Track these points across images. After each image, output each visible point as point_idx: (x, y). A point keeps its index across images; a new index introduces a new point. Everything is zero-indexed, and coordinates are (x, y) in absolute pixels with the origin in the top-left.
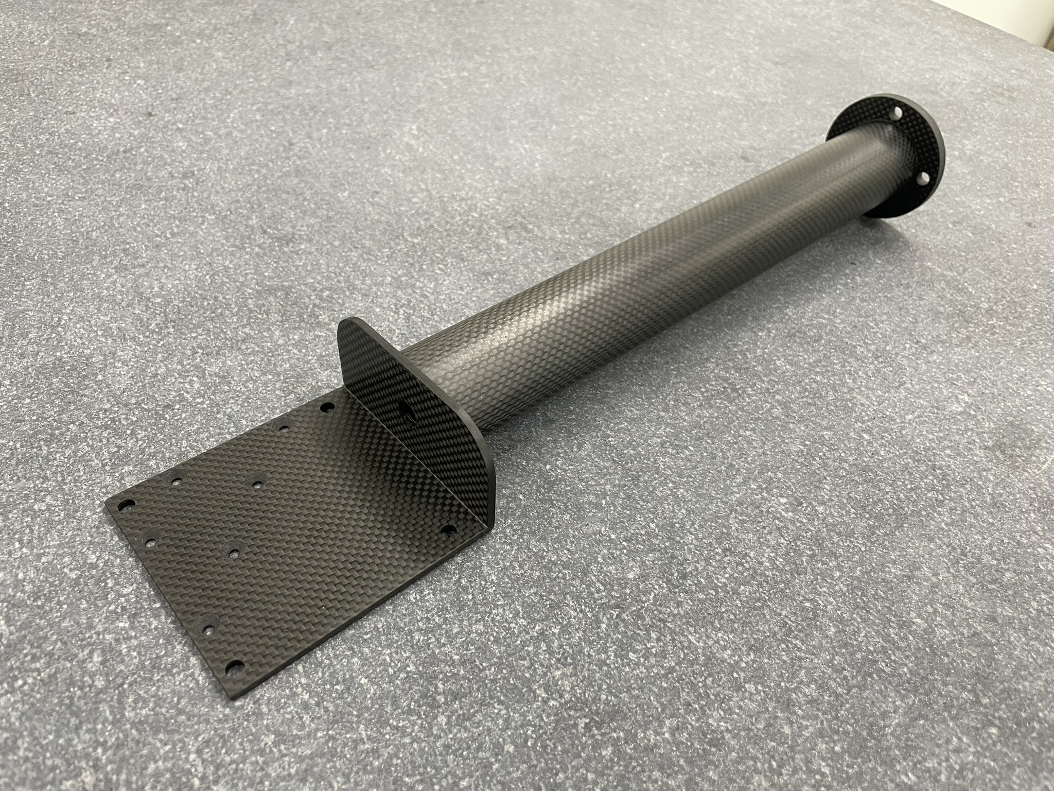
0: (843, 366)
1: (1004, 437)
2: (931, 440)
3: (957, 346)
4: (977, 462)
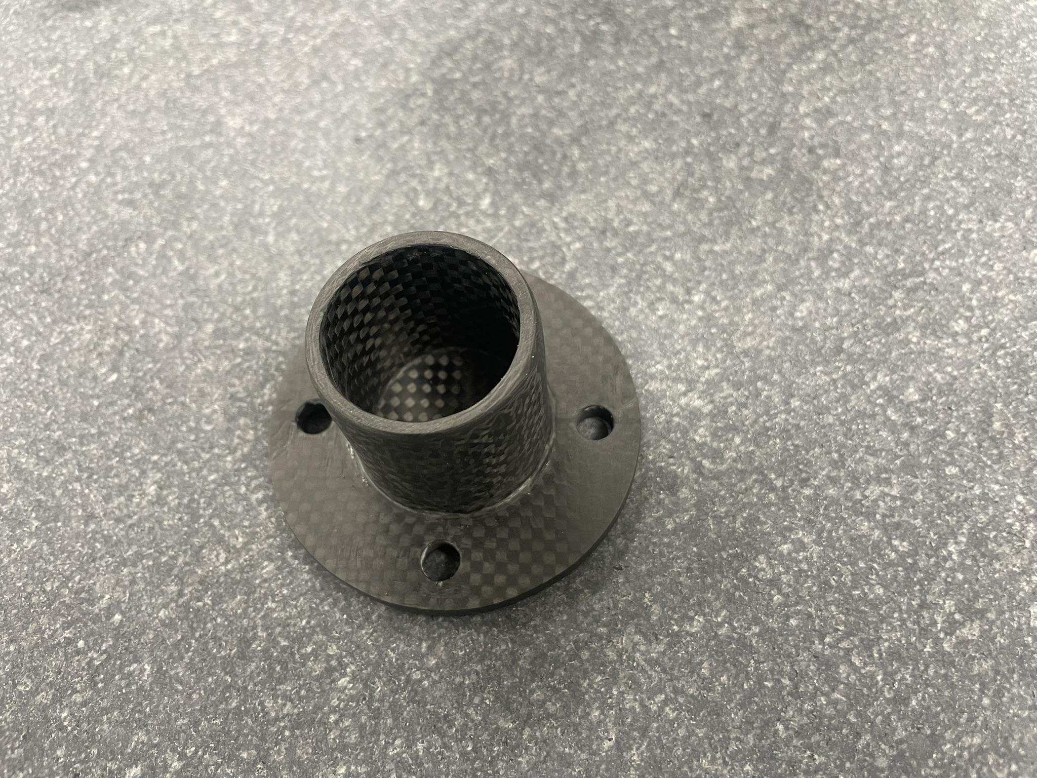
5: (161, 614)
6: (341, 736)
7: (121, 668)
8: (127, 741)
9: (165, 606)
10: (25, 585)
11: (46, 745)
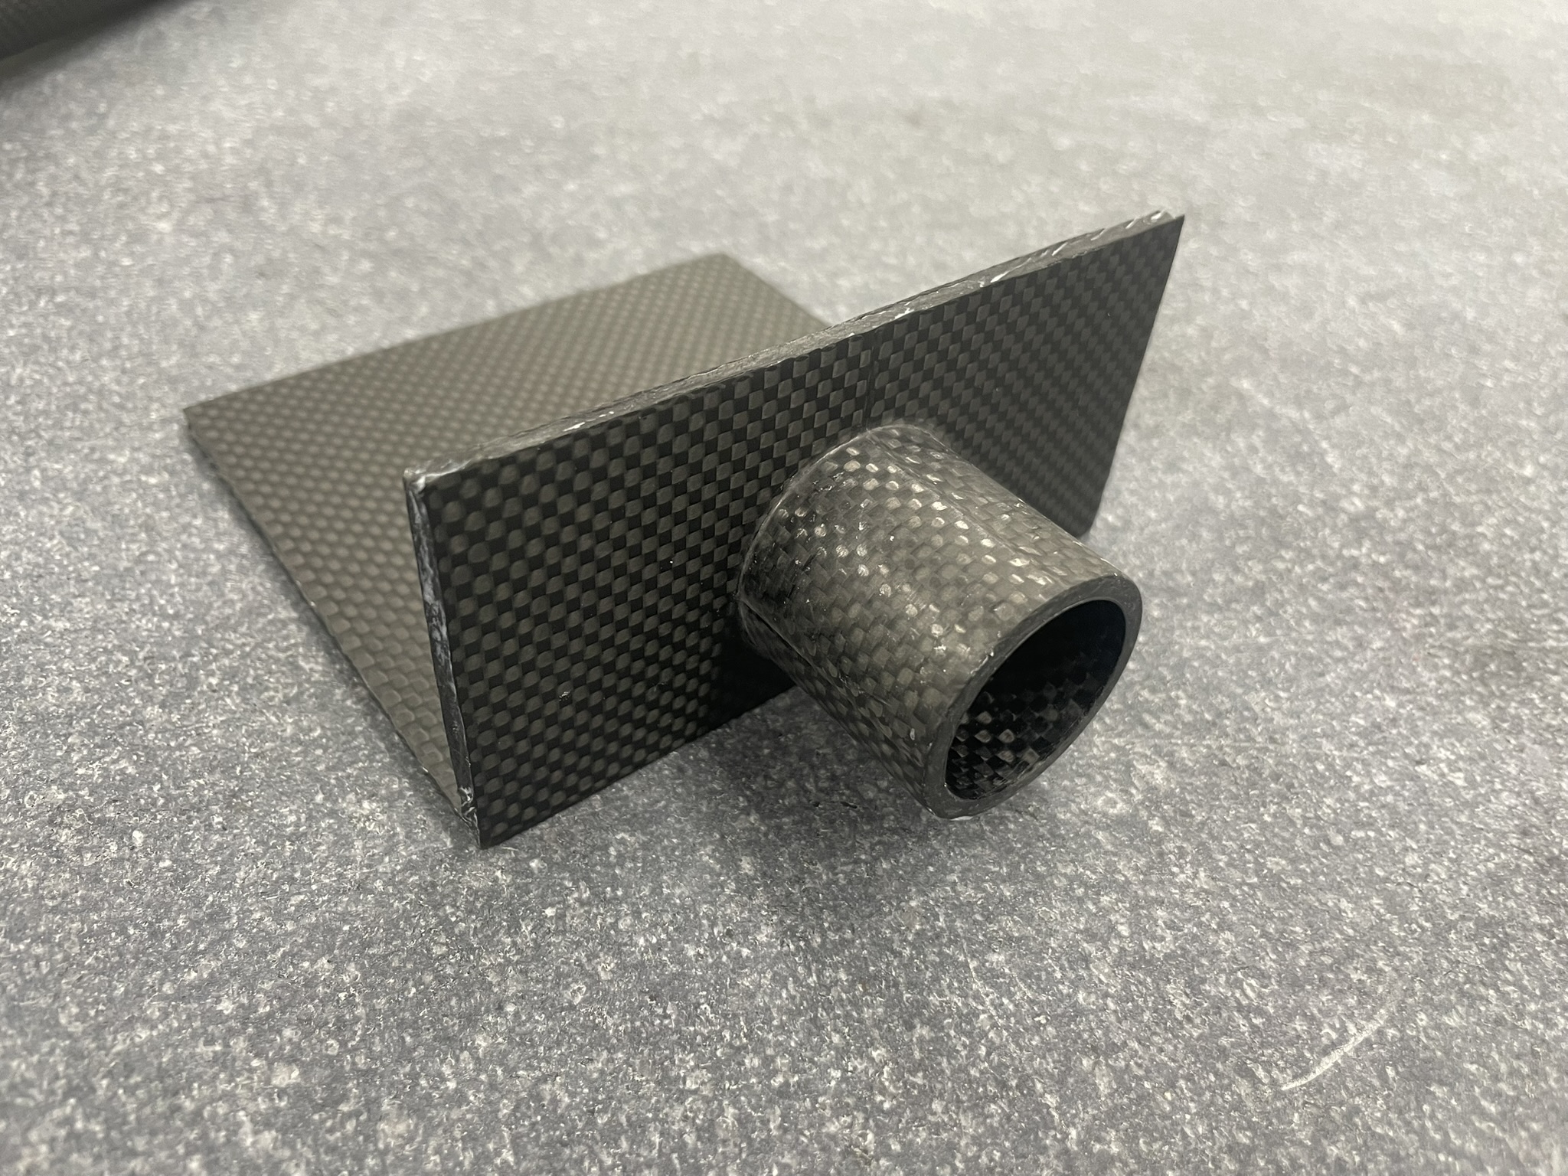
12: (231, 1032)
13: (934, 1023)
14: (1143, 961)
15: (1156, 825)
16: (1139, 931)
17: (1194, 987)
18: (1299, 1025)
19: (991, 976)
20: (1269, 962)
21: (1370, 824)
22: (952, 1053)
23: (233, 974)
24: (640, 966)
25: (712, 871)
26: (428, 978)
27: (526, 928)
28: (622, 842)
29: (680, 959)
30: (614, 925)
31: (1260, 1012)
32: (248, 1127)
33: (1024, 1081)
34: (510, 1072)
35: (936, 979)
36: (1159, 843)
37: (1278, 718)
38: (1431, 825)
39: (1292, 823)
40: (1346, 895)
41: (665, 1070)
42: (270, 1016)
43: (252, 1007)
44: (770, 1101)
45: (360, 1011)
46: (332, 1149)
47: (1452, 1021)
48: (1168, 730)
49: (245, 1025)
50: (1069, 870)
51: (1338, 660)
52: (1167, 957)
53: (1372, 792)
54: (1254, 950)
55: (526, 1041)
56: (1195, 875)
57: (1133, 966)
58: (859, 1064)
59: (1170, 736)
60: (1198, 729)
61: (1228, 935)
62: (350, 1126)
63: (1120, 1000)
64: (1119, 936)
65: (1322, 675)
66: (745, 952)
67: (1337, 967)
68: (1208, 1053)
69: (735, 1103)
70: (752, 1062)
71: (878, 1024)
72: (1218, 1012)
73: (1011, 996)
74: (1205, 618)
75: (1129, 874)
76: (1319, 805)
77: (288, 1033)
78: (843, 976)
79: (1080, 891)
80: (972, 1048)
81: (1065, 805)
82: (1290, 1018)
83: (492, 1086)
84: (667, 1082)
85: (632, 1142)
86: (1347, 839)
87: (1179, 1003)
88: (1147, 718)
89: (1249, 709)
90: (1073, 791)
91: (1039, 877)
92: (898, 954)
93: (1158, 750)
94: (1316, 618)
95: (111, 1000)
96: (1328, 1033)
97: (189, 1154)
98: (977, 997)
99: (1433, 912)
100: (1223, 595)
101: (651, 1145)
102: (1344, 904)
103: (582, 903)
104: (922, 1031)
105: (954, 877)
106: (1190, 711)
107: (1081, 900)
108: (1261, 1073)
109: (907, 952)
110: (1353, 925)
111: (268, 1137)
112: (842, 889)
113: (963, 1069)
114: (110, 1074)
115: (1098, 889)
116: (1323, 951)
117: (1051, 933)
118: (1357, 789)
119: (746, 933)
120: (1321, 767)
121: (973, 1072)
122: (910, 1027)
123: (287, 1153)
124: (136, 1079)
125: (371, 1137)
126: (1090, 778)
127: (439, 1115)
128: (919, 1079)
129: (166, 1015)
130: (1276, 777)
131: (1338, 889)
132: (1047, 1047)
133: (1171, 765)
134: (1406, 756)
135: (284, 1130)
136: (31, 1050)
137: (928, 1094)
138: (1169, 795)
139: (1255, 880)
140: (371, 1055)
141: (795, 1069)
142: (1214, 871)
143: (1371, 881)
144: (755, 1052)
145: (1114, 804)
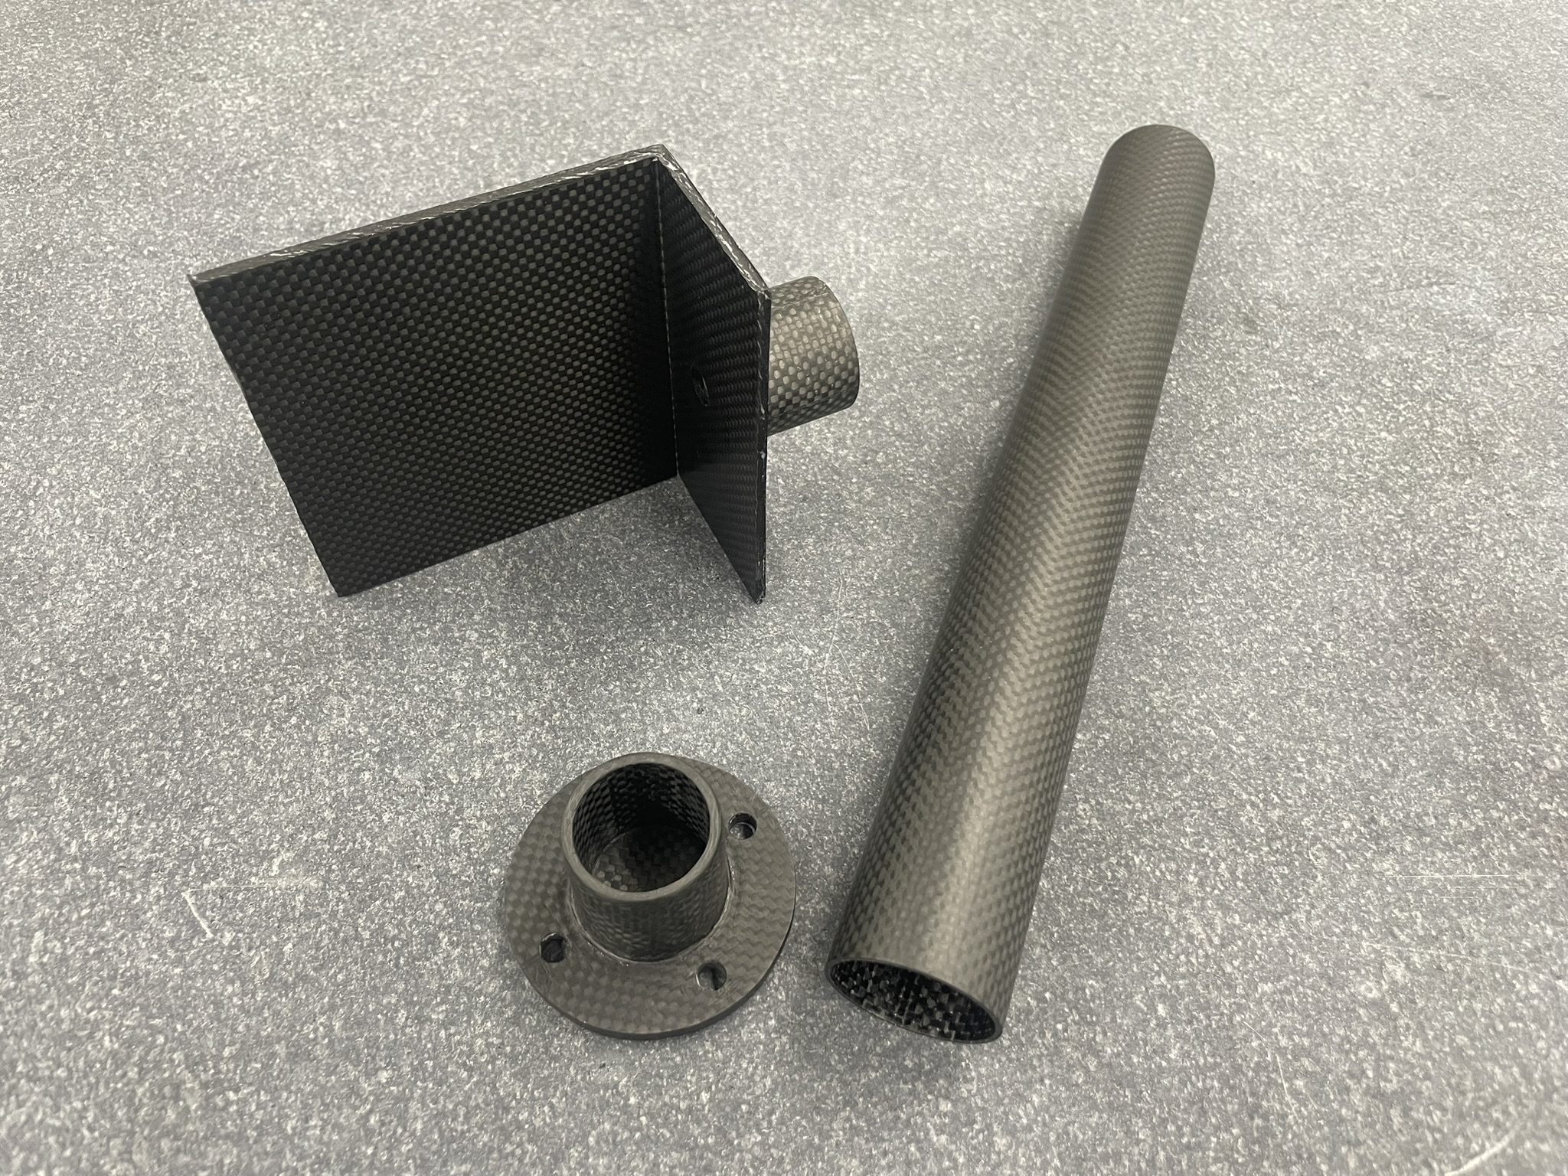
0: (1198, 844)
1: (1427, 1077)
2: (1281, 1051)
3: (1447, 847)
4: (1342, 1120)
5: (1055, 963)
6: (1171, 872)
7: (1086, 1000)
8: (1139, 1009)
9: (1050, 959)
10: (999, 1061)
11: (1128, 1069)
12: (914, 1079)
13: (1265, 1117)
14: (1379, 1094)
15: (1394, 1007)
16: (1379, 1076)
17: (1406, 1112)
18: (1460, 1141)
19: (1295, 1093)
20: (1449, 1102)
21: (1519, 1018)
22: (1274, 1136)
23: (909, 1045)
24: (1109, 1065)
25: (1142, 1011)
26: (1004, 1059)
27: (1049, 1035)
28: (1092, 986)
29: (1130, 1063)
30: (1094, 1039)
31: (1440, 1131)
32: (932, 1132)
33: (1311, 1156)
34: (1052, 1117)
35: (1266, 1092)
36: (1395, 1020)
37: (1476, 936)
38: (1557, 1022)
39: (1475, 1013)
40: (1498, 1064)
41: (1129, 1128)
42: (931, 1071)
43: (921, 1065)
44: (1182, 1151)
45: (973, 1074)
46: (975, 1148)
47: (1545, 1148)
48: (1408, 941)
49: (920, 1073)
50: (1342, 1032)
51: (1521, 896)
52: (1394, 1093)
53: (1526, 997)
54: (1443, 1094)
55: (1057, 1101)
56: (1414, 1043)
57: (1373, 1097)
58: (1227, 1136)
59: (1409, 945)
60: (1426, 941)
61: (1428, 1083)
62: (981, 1137)
63: (1365, 1116)
64: (1368, 1077)
65: (1509, 907)
66: (1164, 1064)
67: (1488, 1107)
68: (1409, 1152)
69: (1164, 1149)
70: (1171, 1128)
71: (1235, 1114)
72: (1417, 1128)
73: (1306, 1106)
74: (1440, 855)
75: (1376, 1038)
76: (1492, 1003)
77: (941, 1082)
78: (1216, 1084)
79: (1347, 1047)
80: (1285, 1134)
81: (1342, 989)
82: (1456, 1136)
83: (1045, 1124)
84: (1129, 1133)
85: (1115, 1163)
86: (1506, 1027)
87: (1397, 1120)
88: (1396, 930)
89: (1460, 929)
90: (1347, 979)
91: (1324, 1035)
92: (1245, 1075)
93: (1400, 954)
94: (1513, 862)
95: (853, 1054)
96: (1475, 1147)
97: (909, 1143)
98: (1287, 1105)
99: (1547, 1080)
100: (1454, 836)
101: (1124, 1166)
102: (1497, 1070)
103: (1076, 1023)
104: (1258, 1121)
105: (1275, 1030)
106: (1423, 927)
107: (1347, 1053)
108: (1435, 1165)
109: (1250, 1073)
110: (1500, 1084)
111: (944, 1138)
112: (1214, 1031)
113: (1280, 1146)
114: (862, 1095)
115: (1359, 1047)
116: (1480, 1098)
117: (1330, 1071)
118: (1517, 993)
119: (1164, 1052)
120: (1498, 976)
121: (1285, 1148)
122: (1252, 1118)
123: (953, 1147)
124: (875, 1099)
125: (992, 1144)
126: (1358, 971)
127: (1022, 1136)
128: (1256, 1148)
129: (881, 1065)
130: (1470, 981)
131: (1494, 1060)
132: (1325, 1139)
133: (1407, 966)
134: (1552, 972)
135: (950, 1135)
136: (822, 1079)
137: (1261, 1157)
138: (1405, 987)
139: (1447, 1049)
140: (983, 1099)
141: (1193, 1135)
142: (1425, 1040)
143: (1516, 1056)
144: (1173, 1123)
145: (1371, 990)
